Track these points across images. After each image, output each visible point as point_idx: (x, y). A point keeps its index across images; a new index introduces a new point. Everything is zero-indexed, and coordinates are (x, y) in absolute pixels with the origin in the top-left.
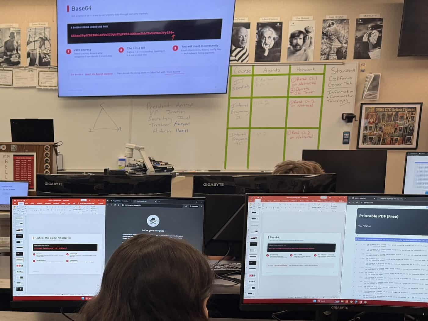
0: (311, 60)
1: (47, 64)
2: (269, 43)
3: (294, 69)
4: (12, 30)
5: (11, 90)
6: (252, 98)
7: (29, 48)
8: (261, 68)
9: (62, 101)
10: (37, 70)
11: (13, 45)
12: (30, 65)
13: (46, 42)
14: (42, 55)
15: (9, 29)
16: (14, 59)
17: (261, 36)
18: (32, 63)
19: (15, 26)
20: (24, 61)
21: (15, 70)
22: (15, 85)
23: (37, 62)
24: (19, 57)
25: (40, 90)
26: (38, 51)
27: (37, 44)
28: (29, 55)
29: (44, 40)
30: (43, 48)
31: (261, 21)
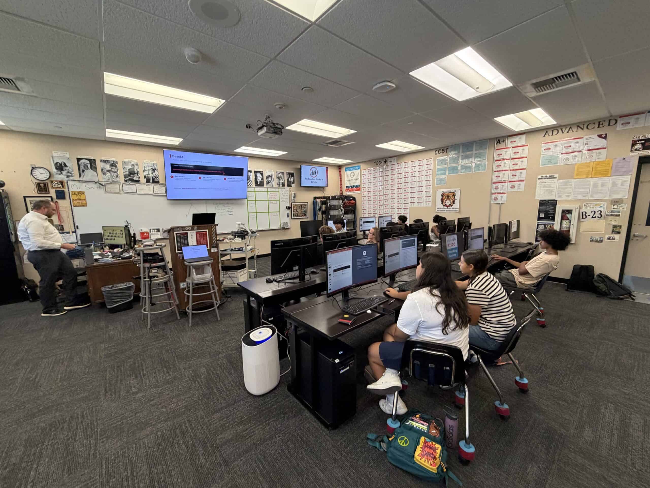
0: (274, 186)
1: (158, 182)
2: (259, 180)
3: (269, 190)
4: (132, 163)
5: (136, 196)
6: (256, 200)
7: (145, 173)
8: (258, 189)
9: (169, 201)
10: (151, 185)
11: (134, 171)
12: (147, 182)
13: (155, 171)
14: (154, 178)
15: (131, 162)
16: (135, 178)
17: (256, 176)
18: (148, 181)
19: (134, 161)
20: (143, 180)
21: (137, 185)
22: (138, 193)
23: (151, 181)
24: (139, 178)
25: (154, 195)
26: (151, 175)
27: (150, 172)
28: (145, 177)
29: (154, 170)
30: (154, 174)
31: (256, 170)
